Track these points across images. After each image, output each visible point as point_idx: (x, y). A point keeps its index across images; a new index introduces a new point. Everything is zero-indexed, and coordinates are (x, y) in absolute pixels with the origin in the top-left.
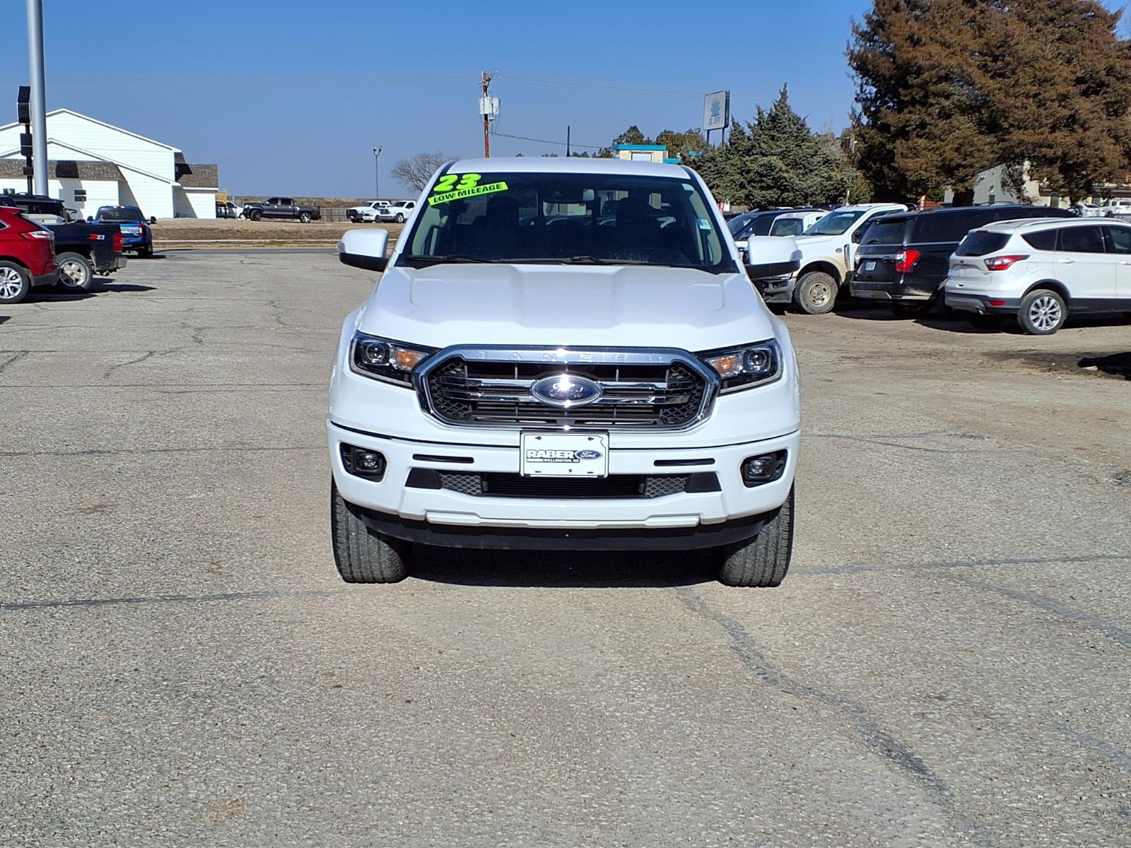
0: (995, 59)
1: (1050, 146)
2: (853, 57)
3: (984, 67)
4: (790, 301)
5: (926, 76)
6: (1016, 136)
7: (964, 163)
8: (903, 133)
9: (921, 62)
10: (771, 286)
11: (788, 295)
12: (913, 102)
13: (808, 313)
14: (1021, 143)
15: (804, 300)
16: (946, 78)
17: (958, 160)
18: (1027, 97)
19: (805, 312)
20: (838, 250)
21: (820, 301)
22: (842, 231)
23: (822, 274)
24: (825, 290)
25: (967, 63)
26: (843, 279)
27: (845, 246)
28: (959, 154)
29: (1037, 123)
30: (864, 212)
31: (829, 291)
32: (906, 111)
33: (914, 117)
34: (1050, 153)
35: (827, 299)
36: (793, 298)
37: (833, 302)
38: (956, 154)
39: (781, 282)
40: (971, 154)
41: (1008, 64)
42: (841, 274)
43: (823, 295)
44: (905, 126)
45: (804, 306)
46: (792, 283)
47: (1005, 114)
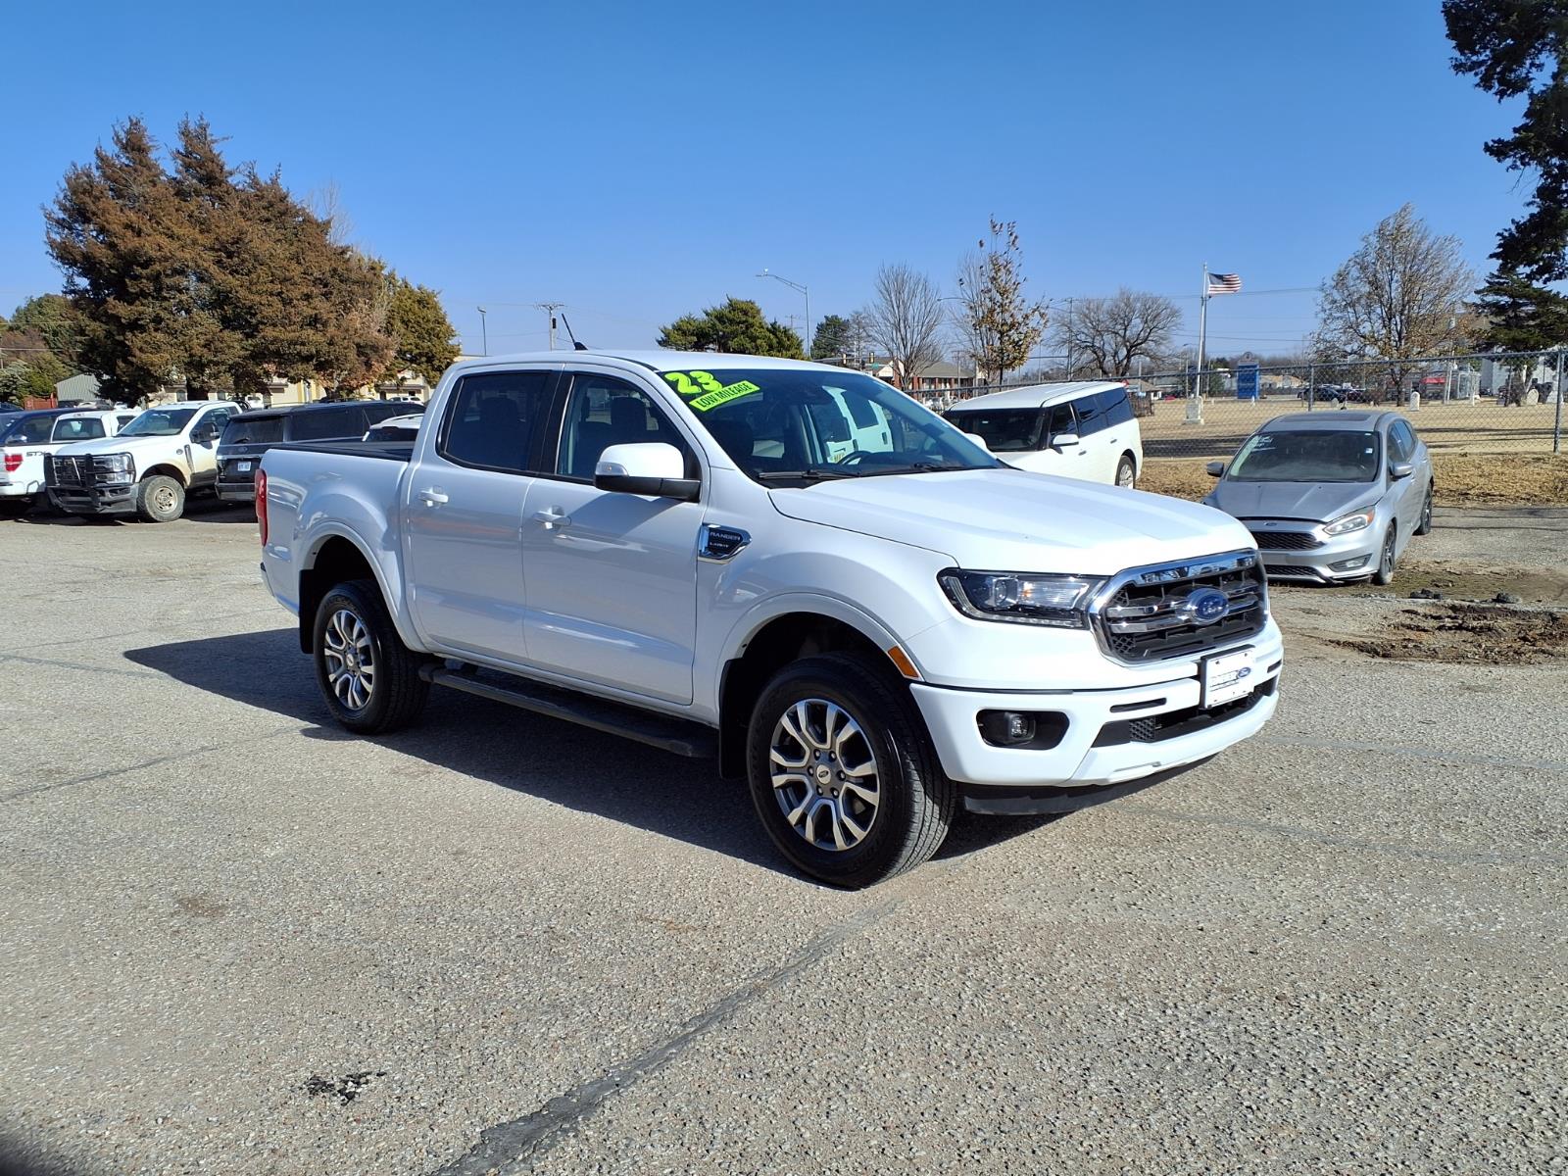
0: (230, 255)
1: (303, 344)
2: (52, 243)
3: (219, 262)
4: (134, 510)
5: (157, 267)
6: (269, 332)
7: (215, 359)
8: (135, 326)
9: (152, 253)
10: (108, 494)
11: (132, 503)
12: (143, 294)
13: (156, 521)
14: (275, 340)
15: (151, 507)
16: (182, 272)
17: (208, 356)
18: (271, 294)
19: (153, 521)
20: (179, 451)
21: (167, 508)
22: (178, 430)
23: (166, 478)
24: (170, 494)
25: (201, 257)
26: (189, 482)
27: (186, 447)
28: (210, 350)
29: (286, 321)
30: (196, 411)
31: (175, 495)
32: (137, 302)
33: (148, 309)
34: (304, 350)
35: (175, 503)
36: (138, 507)
37: (182, 507)
38: (206, 350)
39: (120, 490)
40: (223, 352)
41: (243, 261)
42: (186, 477)
43: (172, 502)
44: (138, 319)
45: (151, 513)
46: (134, 489)
47: (251, 311)
